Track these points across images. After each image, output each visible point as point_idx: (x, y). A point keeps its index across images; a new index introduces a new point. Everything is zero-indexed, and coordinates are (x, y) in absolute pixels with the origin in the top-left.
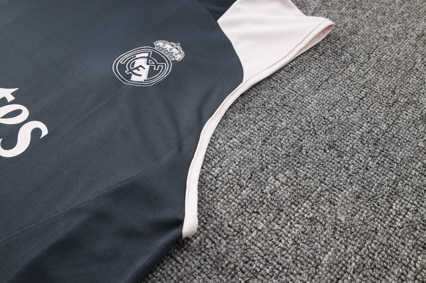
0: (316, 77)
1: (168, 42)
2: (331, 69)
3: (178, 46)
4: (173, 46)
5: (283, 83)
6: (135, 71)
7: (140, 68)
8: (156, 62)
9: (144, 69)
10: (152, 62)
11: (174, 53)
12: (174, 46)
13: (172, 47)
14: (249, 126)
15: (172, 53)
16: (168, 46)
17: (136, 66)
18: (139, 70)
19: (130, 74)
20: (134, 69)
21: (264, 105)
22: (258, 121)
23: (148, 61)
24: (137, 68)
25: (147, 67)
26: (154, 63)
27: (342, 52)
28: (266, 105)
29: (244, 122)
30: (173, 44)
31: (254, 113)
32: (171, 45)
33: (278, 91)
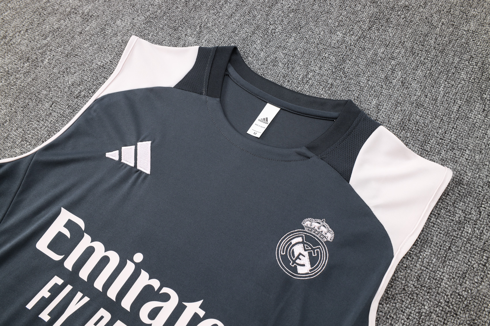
0: (439, 246)
1: (314, 220)
2: (450, 233)
3: (325, 223)
4: (319, 223)
5: (413, 260)
6: (298, 261)
7: (301, 257)
8: (312, 246)
9: (304, 256)
10: (308, 248)
11: (323, 232)
12: (321, 224)
13: (319, 225)
14: (399, 316)
15: (322, 232)
16: (315, 225)
17: (296, 254)
18: (300, 259)
19: (295, 265)
20: (296, 259)
21: (404, 289)
22: (405, 310)
23: (304, 247)
24: (298, 258)
25: (306, 253)
26: (310, 248)
27: (455, 210)
28: (406, 289)
29: (393, 313)
30: (319, 221)
31: (399, 300)
32: (317, 222)
33: (411, 270)
